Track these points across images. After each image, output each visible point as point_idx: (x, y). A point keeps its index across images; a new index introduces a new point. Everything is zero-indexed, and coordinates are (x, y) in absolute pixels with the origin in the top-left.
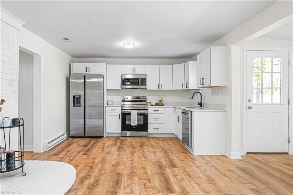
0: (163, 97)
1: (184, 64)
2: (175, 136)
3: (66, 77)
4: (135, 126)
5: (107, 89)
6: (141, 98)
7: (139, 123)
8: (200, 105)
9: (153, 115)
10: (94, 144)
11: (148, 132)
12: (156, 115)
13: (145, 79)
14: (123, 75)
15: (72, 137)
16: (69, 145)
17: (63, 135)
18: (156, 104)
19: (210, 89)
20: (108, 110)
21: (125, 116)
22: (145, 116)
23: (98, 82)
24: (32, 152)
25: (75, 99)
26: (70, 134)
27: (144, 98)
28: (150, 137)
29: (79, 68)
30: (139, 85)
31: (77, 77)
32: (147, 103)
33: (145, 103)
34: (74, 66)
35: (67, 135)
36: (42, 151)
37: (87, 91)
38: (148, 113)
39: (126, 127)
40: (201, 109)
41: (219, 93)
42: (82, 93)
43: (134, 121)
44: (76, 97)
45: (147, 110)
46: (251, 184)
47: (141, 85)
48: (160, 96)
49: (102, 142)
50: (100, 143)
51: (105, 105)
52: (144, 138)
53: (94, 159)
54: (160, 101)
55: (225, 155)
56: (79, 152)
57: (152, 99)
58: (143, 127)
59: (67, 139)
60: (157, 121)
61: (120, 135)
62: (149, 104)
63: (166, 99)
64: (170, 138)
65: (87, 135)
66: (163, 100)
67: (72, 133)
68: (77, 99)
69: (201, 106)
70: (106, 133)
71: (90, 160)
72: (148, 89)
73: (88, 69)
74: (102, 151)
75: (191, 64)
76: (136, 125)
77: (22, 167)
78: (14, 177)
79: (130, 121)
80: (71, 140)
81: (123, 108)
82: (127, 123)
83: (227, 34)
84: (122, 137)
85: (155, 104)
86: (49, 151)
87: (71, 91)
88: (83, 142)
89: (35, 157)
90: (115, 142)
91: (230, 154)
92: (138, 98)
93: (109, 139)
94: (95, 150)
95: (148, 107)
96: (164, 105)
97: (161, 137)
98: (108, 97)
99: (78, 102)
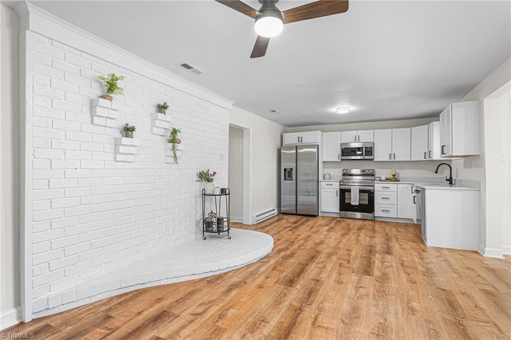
0: (397, 171)
1: (427, 126)
2: (413, 223)
5: (324, 161)
6: (367, 171)
7: (362, 202)
8: (448, 182)
9: (380, 193)
10: (304, 222)
11: (374, 214)
12: (386, 194)
13: (371, 148)
14: (343, 144)
15: (283, 213)
16: (278, 220)
17: (273, 210)
18: (387, 179)
19: (462, 160)
20: (323, 185)
21: (344, 193)
22: (371, 195)
23: (311, 153)
24: (242, 223)
25: (287, 172)
26: (280, 210)
27: (371, 171)
28: (377, 221)
29: (291, 138)
30: (363, 156)
31: (289, 147)
32: (375, 177)
33: (372, 178)
34: (286, 135)
35: (278, 211)
36: (251, 224)
37: (299, 163)
38: (374, 191)
39: (345, 206)
40: (450, 186)
41: (471, 164)
42: (293, 165)
43: (355, 199)
44: (287, 170)
45: (374, 186)
46: (490, 286)
47: (365, 156)
48: (394, 170)
49: (314, 221)
50: (311, 222)
51: (321, 178)
52: (367, 221)
53: (299, 235)
54: (394, 175)
55: (479, 251)
56: (286, 228)
57: (382, 173)
58: (368, 207)
59: (277, 215)
60: (387, 202)
61: (337, 216)
62: (377, 179)
63: (403, 173)
64: (406, 225)
65: (298, 213)
66: (399, 174)
67: (283, 209)
68: (289, 172)
69: (451, 183)
70: (321, 212)
71: (294, 236)
72: (375, 160)
73: (300, 139)
74: (311, 229)
75: (436, 127)
76: (358, 204)
77: (228, 230)
78: (221, 239)
79: (350, 199)
80: (281, 216)
81: (342, 184)
82: (347, 201)
83: (480, 82)
84: (341, 218)
85: (385, 179)
86: (257, 224)
87: (282, 163)
88: (293, 219)
89: (244, 227)
90: (329, 222)
91: (484, 250)
93: (324, 218)
94: (303, 228)
95: (375, 183)
96: (399, 181)
97: (393, 222)
98: (325, 170)
99: (290, 175)
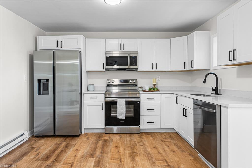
0: (157, 80)
2: (174, 131)
3: (29, 54)
4: (124, 119)
5: (87, 70)
6: (131, 81)
7: (128, 115)
8: (215, 92)
9: (146, 104)
11: (139, 126)
12: (151, 104)
13: (136, 57)
14: (107, 52)
17: (22, 135)
18: (150, 90)
20: (86, 98)
25: (41, 84)
26: (34, 132)
27: (134, 81)
28: (142, 134)
30: (128, 65)
32: (138, 87)
33: (135, 88)
34: (41, 39)
38: (140, 102)
39: (110, 120)
42: (50, 76)
43: (121, 112)
44: (42, 81)
45: (139, 97)
47: (130, 65)
48: (154, 79)
50: (77, 142)
51: (84, 90)
52: (134, 134)
54: (154, 85)
59: (29, 140)
61: (103, 132)
62: (140, 89)
63: (161, 83)
65: (57, 134)
67: (37, 131)
68: (44, 84)
69: (217, 93)
70: (85, 129)
72: (139, 70)
73: (59, 44)
75: (198, 35)
79: (116, 113)
81: (107, 96)
82: (112, 115)
85: (148, 89)
92: (127, 81)
95: (140, 94)
98: (89, 80)
99: (46, 88)
